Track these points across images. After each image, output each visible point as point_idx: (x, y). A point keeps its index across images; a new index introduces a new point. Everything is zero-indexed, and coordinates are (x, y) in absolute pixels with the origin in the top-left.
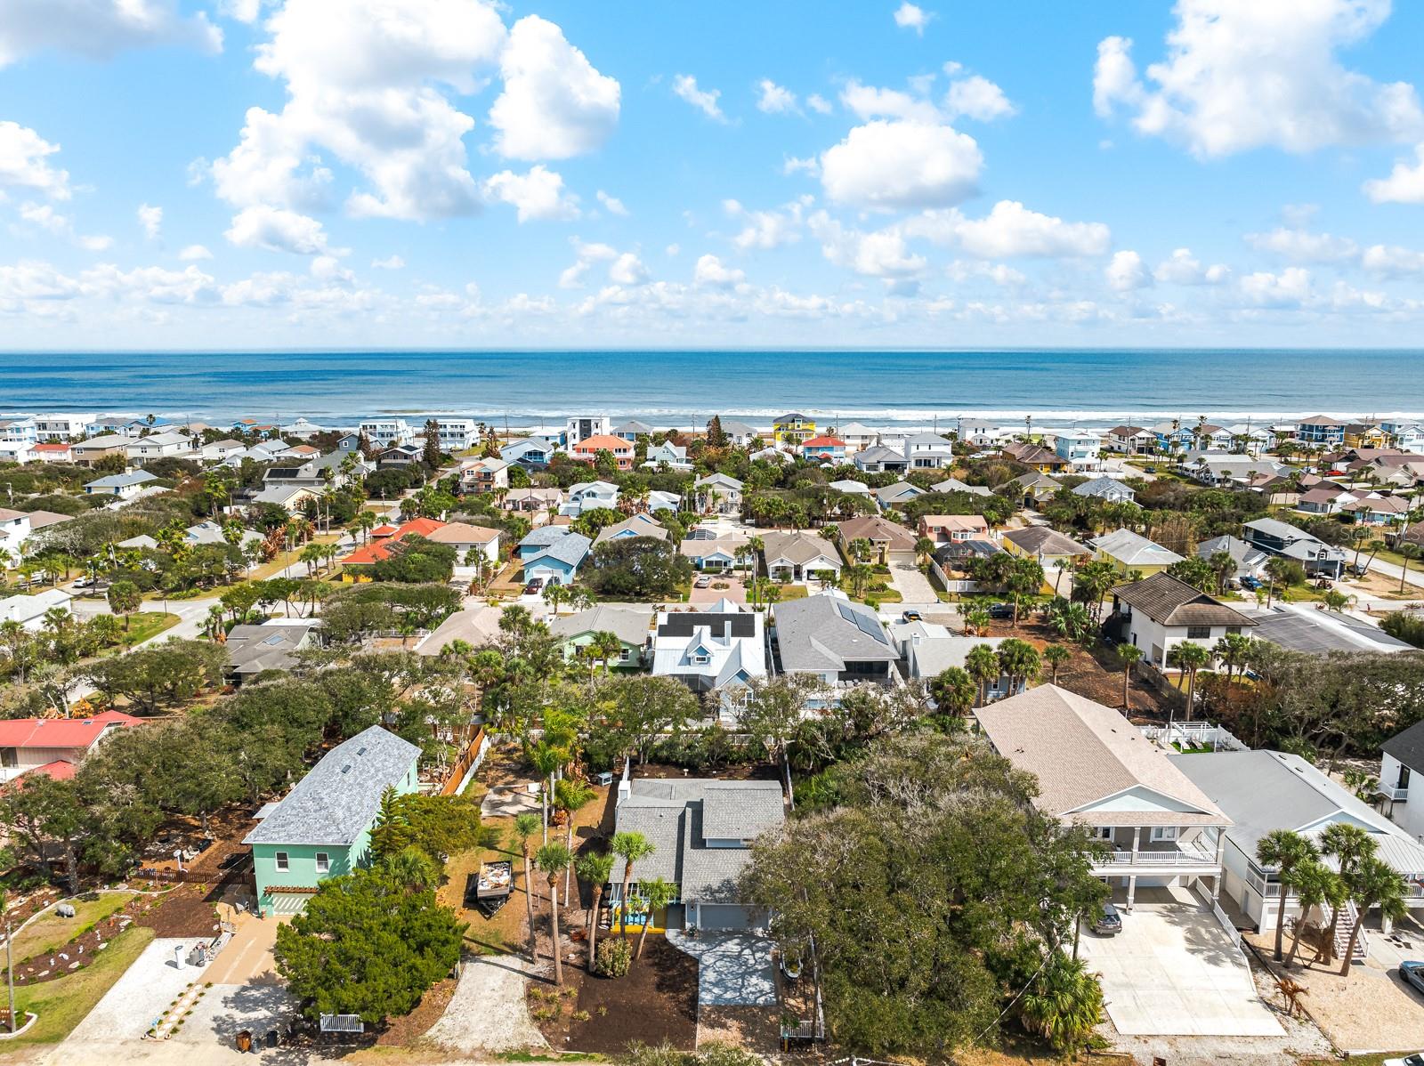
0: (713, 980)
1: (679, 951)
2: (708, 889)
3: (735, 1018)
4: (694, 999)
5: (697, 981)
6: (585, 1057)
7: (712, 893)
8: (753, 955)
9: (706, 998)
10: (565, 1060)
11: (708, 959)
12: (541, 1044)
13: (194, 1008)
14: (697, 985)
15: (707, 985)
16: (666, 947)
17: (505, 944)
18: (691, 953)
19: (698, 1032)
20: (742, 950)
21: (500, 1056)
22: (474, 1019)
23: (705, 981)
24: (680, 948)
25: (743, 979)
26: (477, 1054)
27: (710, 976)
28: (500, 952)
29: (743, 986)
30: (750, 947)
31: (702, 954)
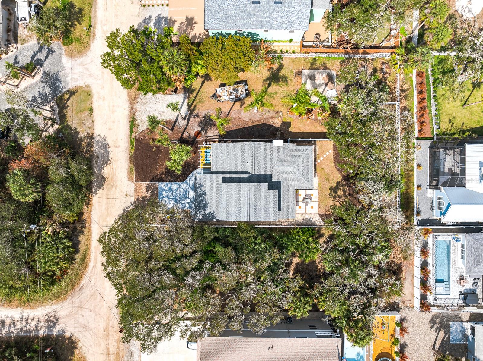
0: (172, 187)
1: (189, 174)
2: (202, 185)
3: (152, 195)
4: (162, 180)
5: (172, 182)
6: (133, 146)
7: (200, 187)
8: (187, 203)
9: (162, 185)
10: (131, 139)
11: (184, 186)
12: (139, 130)
13: (156, 6)
14: (170, 182)
15: (169, 185)
16: (191, 169)
17: (195, 106)
18: (188, 179)
19: (145, 183)
20: (190, 199)
21: (133, 118)
22: (151, 105)
23: (171, 184)
24: (191, 175)
25: (173, 199)
26: (134, 110)
27: (174, 186)
28: (189, 106)
29: (169, 198)
30: (191, 202)
31: (187, 183)
